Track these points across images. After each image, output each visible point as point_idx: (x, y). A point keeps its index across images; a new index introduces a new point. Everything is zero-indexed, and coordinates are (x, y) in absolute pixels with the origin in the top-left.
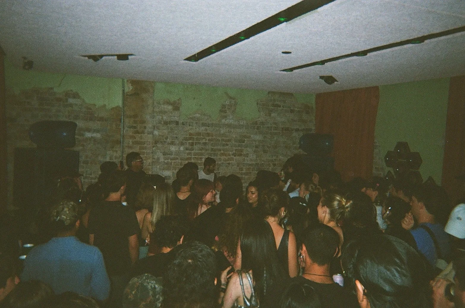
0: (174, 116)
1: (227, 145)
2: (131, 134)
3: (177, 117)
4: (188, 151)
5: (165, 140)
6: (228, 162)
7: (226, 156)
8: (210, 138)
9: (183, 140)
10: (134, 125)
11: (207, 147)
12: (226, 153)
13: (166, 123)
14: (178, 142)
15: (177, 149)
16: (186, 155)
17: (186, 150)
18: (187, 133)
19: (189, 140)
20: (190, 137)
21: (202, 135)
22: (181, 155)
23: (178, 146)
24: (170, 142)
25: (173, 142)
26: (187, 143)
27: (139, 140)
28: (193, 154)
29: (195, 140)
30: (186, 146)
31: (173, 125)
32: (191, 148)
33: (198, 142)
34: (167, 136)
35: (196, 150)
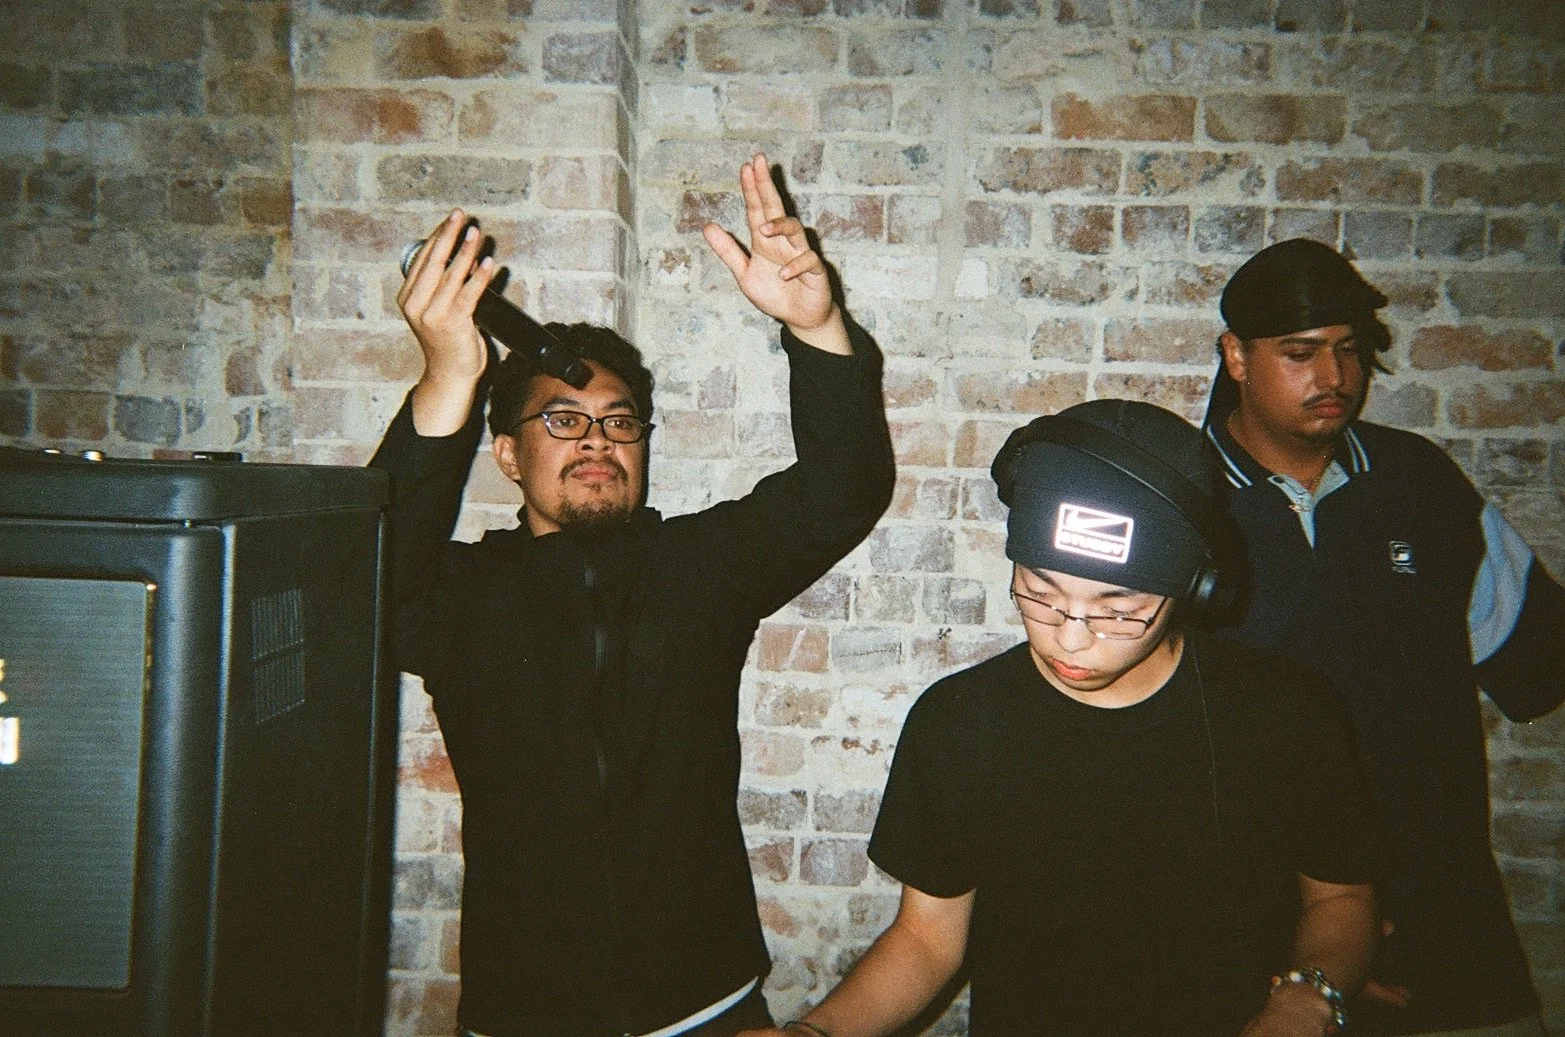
1: (1508, 236)
2: (366, 76)
4: (1042, 310)
5: (791, 187)
6: (1518, 434)
7: (1491, 363)
8: (1306, 154)
9: (987, 190)
12: (1491, 326)
14: (930, 212)
15: (924, 290)
16: (1021, 349)
17: (1021, 300)
18: (1038, 105)
19: (1058, 186)
20: (1067, 151)
21: (1208, 126)
22: (965, 353)
23: (933, 248)
24: (842, 209)
25: (877, 209)
26: (1033, 222)
27: (464, 152)
28: (1106, 341)
29: (1122, 188)
30: (1025, 255)
31: (880, 12)
32: (1081, 276)
33: (1159, 210)
34: (817, 137)
35: (1132, 294)
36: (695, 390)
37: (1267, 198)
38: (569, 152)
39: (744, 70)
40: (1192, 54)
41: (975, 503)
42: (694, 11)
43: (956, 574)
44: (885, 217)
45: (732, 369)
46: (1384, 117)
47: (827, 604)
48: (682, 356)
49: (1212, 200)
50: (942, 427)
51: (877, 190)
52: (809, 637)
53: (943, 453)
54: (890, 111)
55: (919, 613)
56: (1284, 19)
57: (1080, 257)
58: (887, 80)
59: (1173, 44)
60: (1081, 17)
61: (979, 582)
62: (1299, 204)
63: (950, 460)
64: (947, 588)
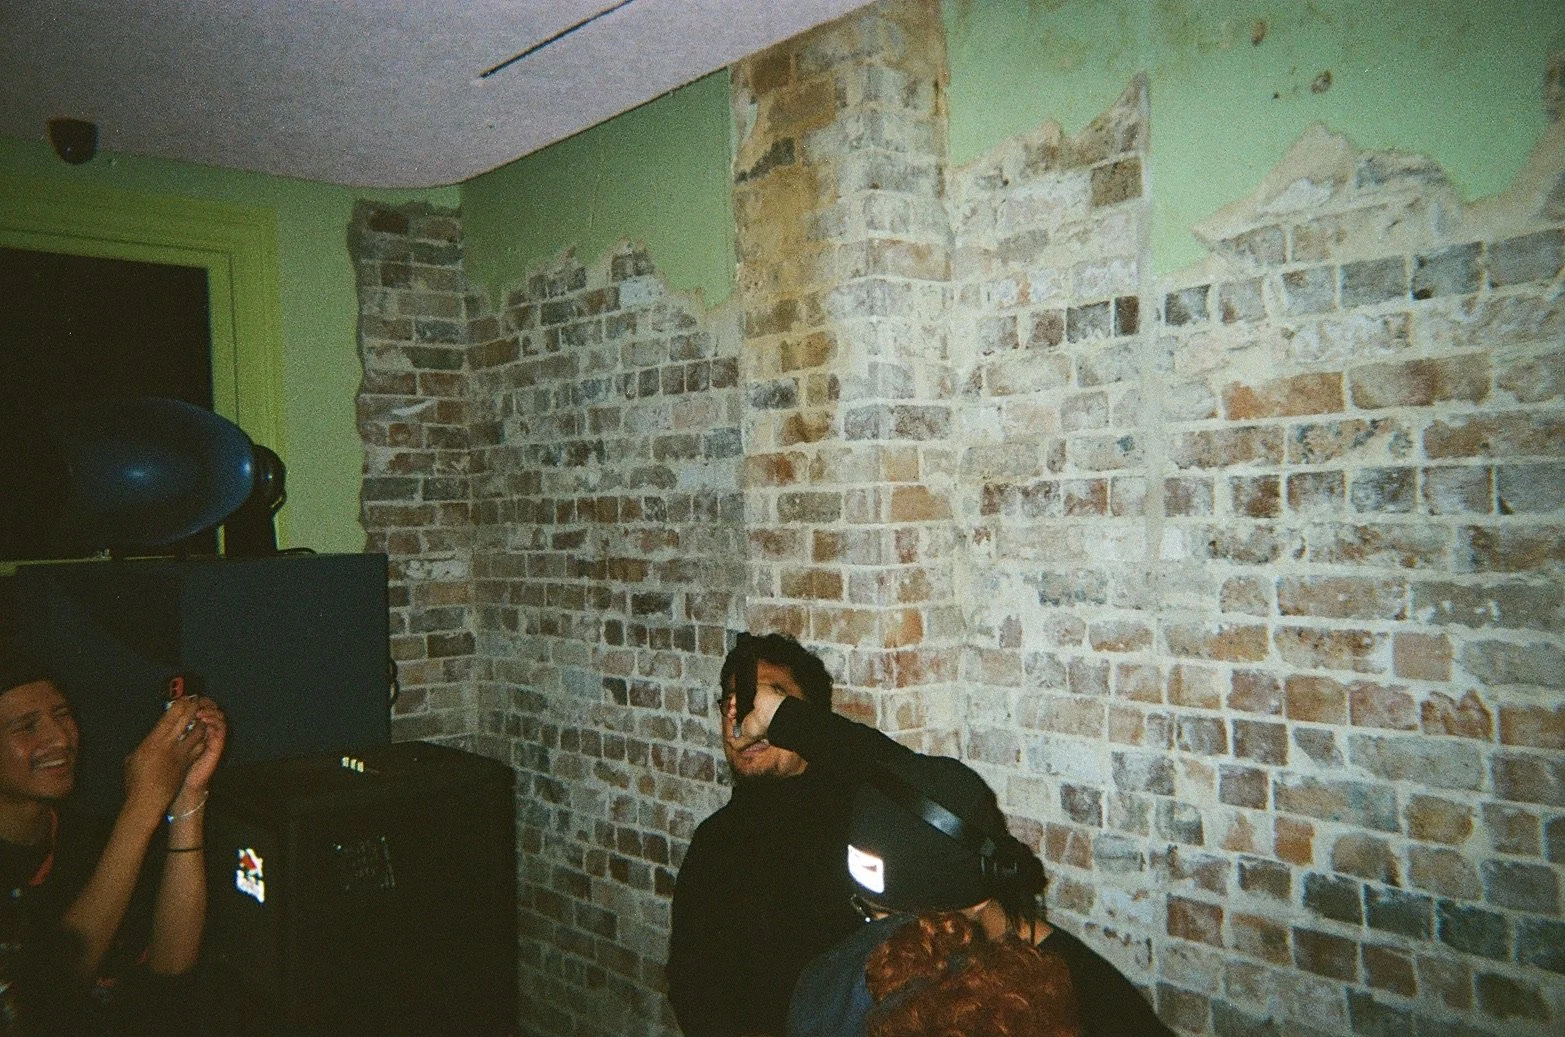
0: (1105, 262)
3: (1126, 264)
4: (1224, 570)
5: (1047, 476)
9: (1180, 468)
10: (785, 380)
11: (1416, 521)
13: (1049, 330)
14: (1138, 489)
15: (1138, 553)
16: (1212, 603)
17: (1210, 561)
18: (1212, 395)
19: (1233, 460)
20: (1237, 431)
21: (1354, 397)
22: (1169, 606)
23: (1141, 520)
24: (1081, 492)
25: (1103, 489)
26: (1217, 491)
27: (810, 489)
28: (1279, 596)
29: (1286, 458)
30: (1210, 520)
31: (1097, 336)
32: (1255, 540)
33: (1317, 476)
34: (1062, 436)
35: (1299, 553)
36: (997, 633)
37: (1416, 458)
38: (858, 486)
39: (1014, 392)
40: (1334, 334)
41: (1187, 738)
42: (985, 354)
43: (1178, 798)
44: (1109, 492)
45: (1018, 615)
46: (1529, 368)
47: (1087, 812)
48: (988, 608)
49: (1367, 462)
50: (1157, 670)
51: (1104, 474)
52: (1076, 839)
53: (1159, 691)
54: (1107, 413)
55: (1152, 830)
56: (1419, 288)
57: (1253, 521)
58: (1104, 388)
59: (1320, 325)
60: (1241, 315)
61: (1195, 808)
62: (1450, 461)
63: (1165, 698)
64: (1171, 809)
